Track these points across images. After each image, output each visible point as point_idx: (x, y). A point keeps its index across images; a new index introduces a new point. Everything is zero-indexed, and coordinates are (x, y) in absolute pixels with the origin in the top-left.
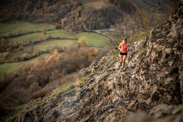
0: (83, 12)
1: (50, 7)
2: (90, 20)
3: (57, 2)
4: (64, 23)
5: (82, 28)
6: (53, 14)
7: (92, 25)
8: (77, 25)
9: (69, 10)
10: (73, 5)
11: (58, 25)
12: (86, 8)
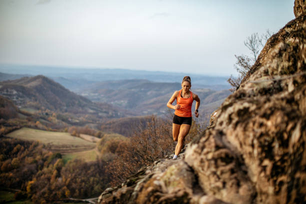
0: (64, 169)
1: (7, 161)
2: (76, 182)
3: (19, 154)
4: (31, 188)
5: (64, 195)
6: (11, 174)
7: (80, 190)
8: (53, 190)
9: (40, 166)
10: (47, 157)
11: (21, 193)
12: (69, 161)
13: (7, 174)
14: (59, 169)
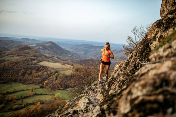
0: (58, 77)
1: (37, 73)
2: (63, 82)
3: (42, 71)
4: (46, 84)
5: (58, 87)
6: (38, 78)
7: (64, 85)
8: (54, 85)
9: (49, 76)
10: (52, 72)
11: (42, 86)
12: (60, 74)
13: (37, 78)
14: (56, 77)
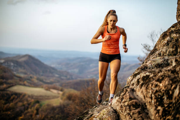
0: (40, 110)
1: (7, 105)
2: (47, 118)
3: (14, 100)
6: (9, 113)
9: (26, 108)
10: (31, 103)
12: (43, 105)
13: (7, 112)
14: (37, 110)
